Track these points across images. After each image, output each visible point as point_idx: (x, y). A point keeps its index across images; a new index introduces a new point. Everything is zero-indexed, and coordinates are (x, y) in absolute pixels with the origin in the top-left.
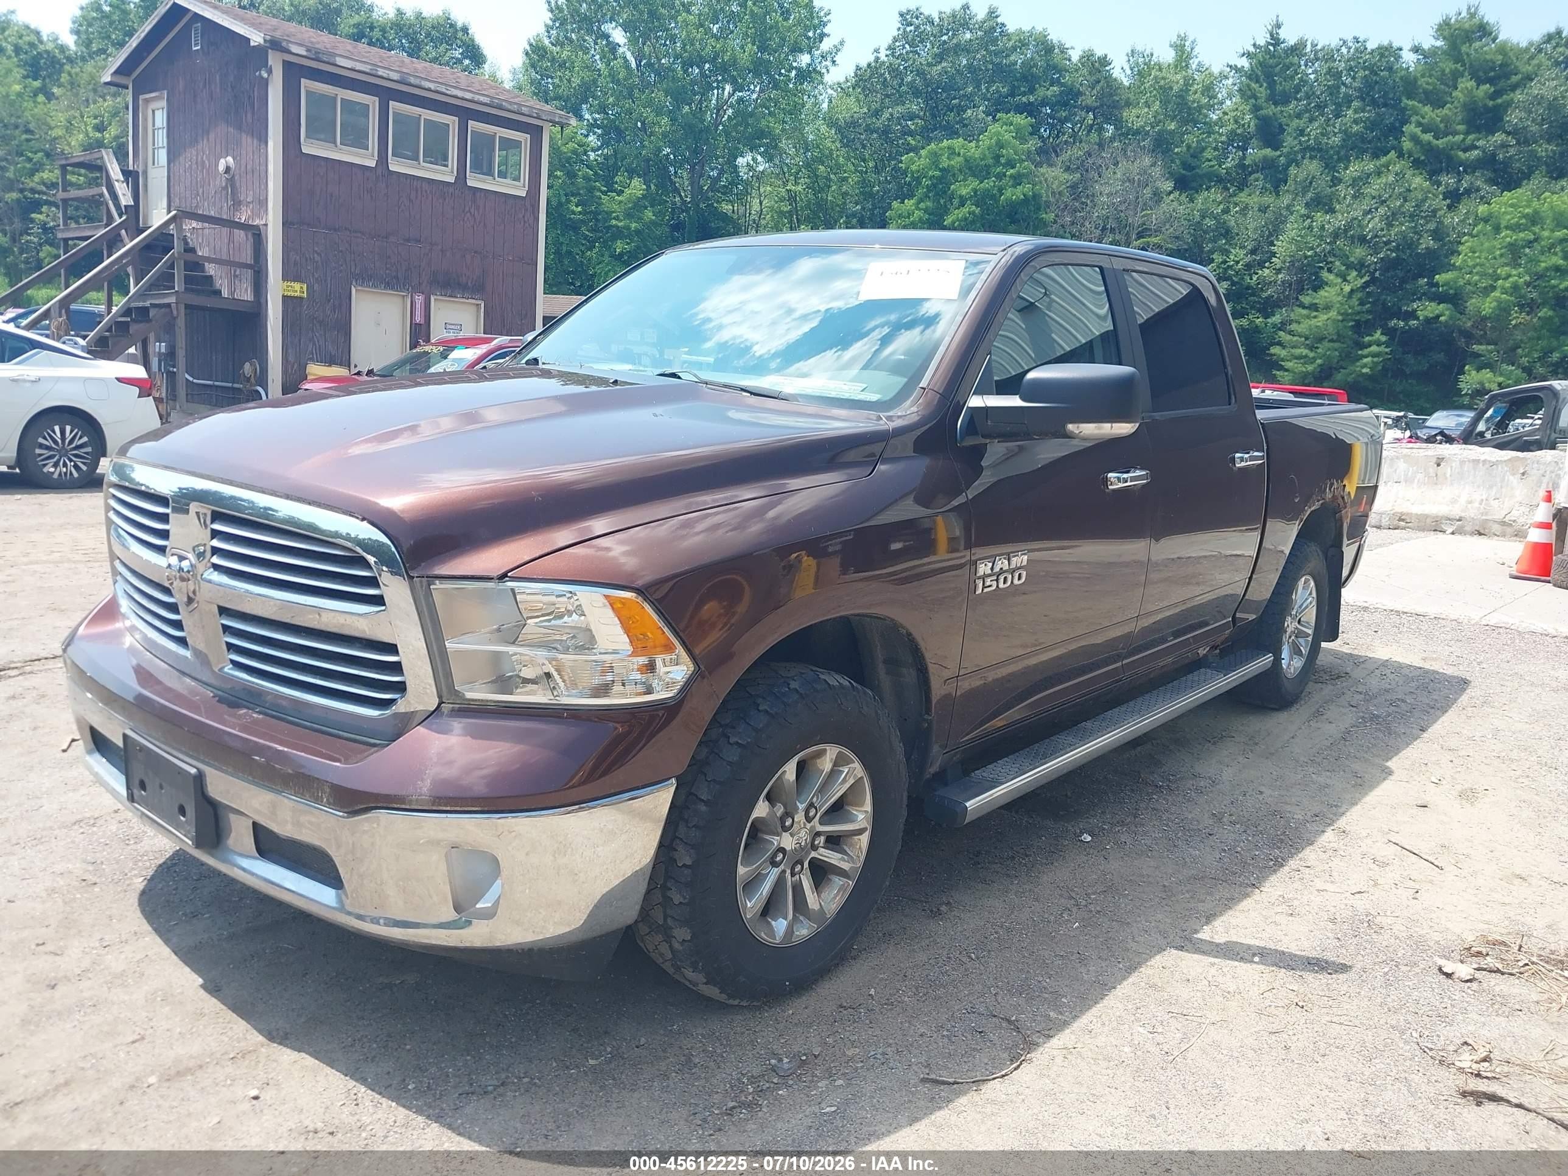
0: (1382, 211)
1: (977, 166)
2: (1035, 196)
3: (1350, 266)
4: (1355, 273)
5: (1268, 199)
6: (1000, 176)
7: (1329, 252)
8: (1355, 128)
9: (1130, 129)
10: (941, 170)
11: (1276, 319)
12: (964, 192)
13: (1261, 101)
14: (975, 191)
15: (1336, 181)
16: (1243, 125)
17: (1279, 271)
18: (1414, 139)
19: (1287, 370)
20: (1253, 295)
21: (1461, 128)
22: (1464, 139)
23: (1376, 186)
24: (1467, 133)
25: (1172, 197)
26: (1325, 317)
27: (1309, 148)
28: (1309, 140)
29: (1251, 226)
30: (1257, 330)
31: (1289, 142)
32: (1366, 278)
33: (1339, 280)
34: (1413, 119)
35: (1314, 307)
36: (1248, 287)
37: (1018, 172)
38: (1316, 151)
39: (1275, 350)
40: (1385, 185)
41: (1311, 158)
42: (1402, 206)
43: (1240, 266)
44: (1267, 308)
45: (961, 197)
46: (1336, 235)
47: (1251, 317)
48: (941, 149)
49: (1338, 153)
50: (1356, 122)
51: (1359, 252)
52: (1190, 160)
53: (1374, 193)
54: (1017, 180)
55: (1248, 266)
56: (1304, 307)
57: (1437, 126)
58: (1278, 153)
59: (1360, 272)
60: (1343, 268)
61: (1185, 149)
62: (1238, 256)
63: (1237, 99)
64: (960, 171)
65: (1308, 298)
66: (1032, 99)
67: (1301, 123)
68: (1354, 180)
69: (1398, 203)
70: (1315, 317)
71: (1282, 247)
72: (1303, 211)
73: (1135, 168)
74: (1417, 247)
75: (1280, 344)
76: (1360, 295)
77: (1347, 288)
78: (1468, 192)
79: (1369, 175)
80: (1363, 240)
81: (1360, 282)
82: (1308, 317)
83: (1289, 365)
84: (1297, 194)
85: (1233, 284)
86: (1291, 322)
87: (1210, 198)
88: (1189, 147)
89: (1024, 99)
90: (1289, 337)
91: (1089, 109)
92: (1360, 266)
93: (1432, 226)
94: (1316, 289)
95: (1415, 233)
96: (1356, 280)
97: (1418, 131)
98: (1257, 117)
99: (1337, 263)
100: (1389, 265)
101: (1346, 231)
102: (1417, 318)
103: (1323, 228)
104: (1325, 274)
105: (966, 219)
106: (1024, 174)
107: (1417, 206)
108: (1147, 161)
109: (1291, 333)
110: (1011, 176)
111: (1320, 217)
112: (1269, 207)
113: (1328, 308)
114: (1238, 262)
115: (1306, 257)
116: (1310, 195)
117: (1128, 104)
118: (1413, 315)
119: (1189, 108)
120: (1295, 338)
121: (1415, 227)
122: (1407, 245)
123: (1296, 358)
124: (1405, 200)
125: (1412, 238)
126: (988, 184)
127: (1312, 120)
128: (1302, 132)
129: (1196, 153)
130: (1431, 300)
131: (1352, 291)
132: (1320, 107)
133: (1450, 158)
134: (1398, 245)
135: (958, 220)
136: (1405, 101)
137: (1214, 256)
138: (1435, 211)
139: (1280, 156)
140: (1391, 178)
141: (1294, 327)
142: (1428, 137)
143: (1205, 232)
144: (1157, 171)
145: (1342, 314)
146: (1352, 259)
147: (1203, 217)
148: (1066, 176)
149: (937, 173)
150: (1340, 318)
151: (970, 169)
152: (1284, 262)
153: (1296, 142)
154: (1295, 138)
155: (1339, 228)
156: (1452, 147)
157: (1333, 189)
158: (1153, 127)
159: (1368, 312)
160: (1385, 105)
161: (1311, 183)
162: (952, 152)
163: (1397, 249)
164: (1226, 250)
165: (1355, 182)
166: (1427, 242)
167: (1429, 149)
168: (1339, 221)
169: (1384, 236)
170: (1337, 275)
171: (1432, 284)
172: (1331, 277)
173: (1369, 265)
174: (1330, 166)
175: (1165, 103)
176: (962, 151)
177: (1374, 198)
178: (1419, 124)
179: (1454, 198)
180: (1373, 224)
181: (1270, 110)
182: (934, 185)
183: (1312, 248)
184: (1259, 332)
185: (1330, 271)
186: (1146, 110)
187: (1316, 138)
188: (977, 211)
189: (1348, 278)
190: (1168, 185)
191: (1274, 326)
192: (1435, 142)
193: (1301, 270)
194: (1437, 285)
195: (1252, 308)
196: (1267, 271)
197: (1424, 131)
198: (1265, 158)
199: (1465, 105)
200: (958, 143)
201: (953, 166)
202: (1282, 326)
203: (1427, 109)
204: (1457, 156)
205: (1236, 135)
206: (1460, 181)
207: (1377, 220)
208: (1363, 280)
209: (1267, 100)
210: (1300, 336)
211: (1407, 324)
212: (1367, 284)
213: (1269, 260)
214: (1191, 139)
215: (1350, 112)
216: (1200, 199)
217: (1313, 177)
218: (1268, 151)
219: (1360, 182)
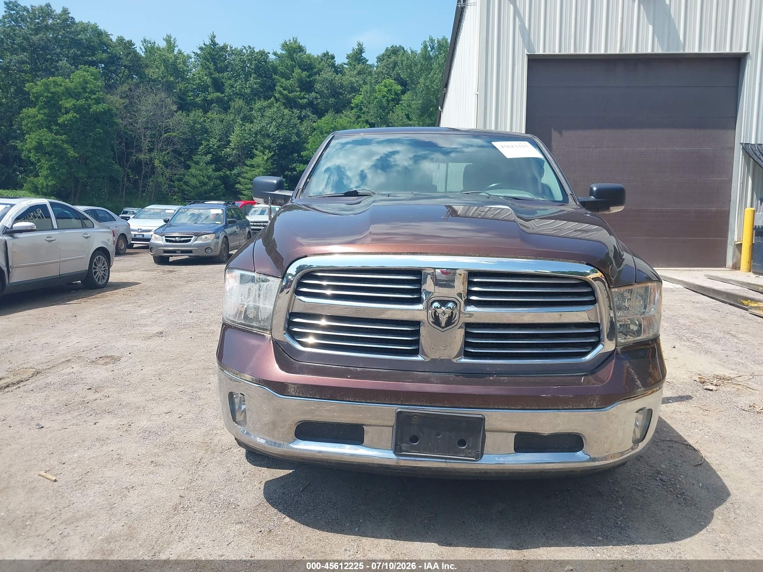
0: (274, 123)
1: (73, 92)
2: (109, 110)
3: (265, 148)
4: (268, 151)
5: (223, 116)
6: (87, 99)
7: (255, 141)
8: (255, 86)
9: (150, 79)
10: (51, 93)
11: (235, 171)
12: (68, 106)
13: (212, 71)
14: (75, 105)
15: (251, 109)
16: (203, 81)
17: (233, 149)
18: (281, 93)
19: (244, 195)
20: (223, 160)
21: (298, 89)
22: (300, 95)
23: (269, 113)
24: (301, 92)
25: (178, 113)
26: (259, 170)
27: (237, 94)
28: (236, 90)
29: (217, 128)
30: (227, 177)
31: (228, 90)
32: (273, 153)
33: (262, 154)
34: (278, 84)
35: (252, 166)
36: (221, 157)
37: (98, 97)
38: (241, 95)
39: (238, 186)
40: (274, 112)
41: (240, 98)
42: (282, 122)
43: (215, 147)
44: (231, 166)
45: (66, 108)
46: (256, 134)
47: (224, 171)
48: (49, 82)
49: (249, 96)
50: (255, 83)
51: (268, 142)
52: (183, 96)
53: (270, 115)
54: (98, 101)
55: (219, 147)
56: (248, 166)
57: (289, 88)
58: (223, 95)
59: (269, 150)
60: (262, 148)
61: (178, 90)
62: (214, 142)
63: (199, 68)
64: (63, 94)
65: (249, 162)
66: (94, 59)
67: (232, 82)
68: (259, 109)
69: (280, 120)
70: (254, 170)
71: (233, 138)
72: (241, 122)
73: (157, 98)
74: (291, 140)
75: (239, 183)
76: (271, 160)
77: (266, 158)
78: (305, 117)
79: (265, 107)
80: (268, 136)
81: (270, 155)
82: (250, 170)
83: (245, 192)
84: (236, 115)
85: (213, 155)
86: (243, 172)
87: (196, 114)
88: (180, 90)
89: (90, 59)
90: (243, 180)
91: (125, 67)
92: (269, 148)
93: (295, 131)
94: (252, 158)
95: (289, 134)
96: (268, 154)
97: (281, 89)
98: (211, 78)
99: (259, 146)
100: (281, 148)
101: (260, 132)
102: (296, 171)
103: (250, 130)
104: (255, 151)
105: (71, 120)
106: (101, 98)
107: (288, 122)
108: (163, 95)
109: (244, 178)
110: (94, 99)
111: (248, 125)
112: (224, 119)
113: (259, 166)
114: (214, 145)
115: (245, 143)
116: (242, 115)
117: (147, 66)
118: (294, 169)
119: (179, 71)
120: (246, 180)
121: (288, 131)
122: (286, 139)
123: (248, 189)
124: (283, 119)
125: (288, 136)
126: (81, 102)
127: (236, 81)
128: (232, 86)
129: (185, 93)
130: (300, 163)
131: (268, 158)
132: (238, 75)
133: (295, 102)
134: (283, 139)
135: (66, 120)
136: (274, 76)
137: (203, 142)
138: (295, 125)
139: (224, 96)
140: (275, 109)
141: (245, 175)
142: (285, 92)
143: (196, 131)
144: (169, 101)
145: (265, 169)
146: (265, 145)
147: (194, 123)
148: (122, 101)
149: (49, 95)
150: (265, 171)
151: (69, 94)
152: (235, 145)
153: (231, 91)
154: (230, 89)
155: (257, 130)
156: (295, 97)
157: (251, 113)
158: (162, 79)
159: (275, 168)
160: (265, 77)
161: (241, 109)
162: (56, 84)
163: (282, 141)
164: (208, 139)
165: (260, 109)
166: (294, 138)
167: (286, 98)
168: (256, 127)
169: (277, 135)
170: (260, 152)
171: (299, 156)
172: (258, 152)
173: (273, 147)
174: (248, 103)
175: (166, 67)
176: (63, 84)
177: (270, 117)
178: (281, 87)
179: (301, 119)
180: (272, 129)
181: (216, 75)
182: (49, 102)
183: (247, 139)
184: (228, 178)
185: (256, 150)
186: (158, 70)
187: (239, 90)
188: (78, 116)
189: (265, 153)
190: (174, 108)
191: (235, 174)
192: (289, 94)
193: (243, 149)
194: (302, 157)
195: (224, 166)
196: (228, 149)
197: (284, 90)
198: (218, 97)
199: (298, 80)
200: (59, 79)
201: (58, 92)
202: (239, 175)
203: (283, 80)
204: (298, 101)
205: (201, 85)
206: (301, 112)
207: (272, 127)
208: (272, 154)
209: (214, 71)
210: (248, 180)
211: (292, 173)
212: (272, 156)
213: (228, 144)
214: (181, 86)
215: (252, 79)
216: (192, 115)
217: (242, 107)
218: (218, 94)
219: (262, 110)
